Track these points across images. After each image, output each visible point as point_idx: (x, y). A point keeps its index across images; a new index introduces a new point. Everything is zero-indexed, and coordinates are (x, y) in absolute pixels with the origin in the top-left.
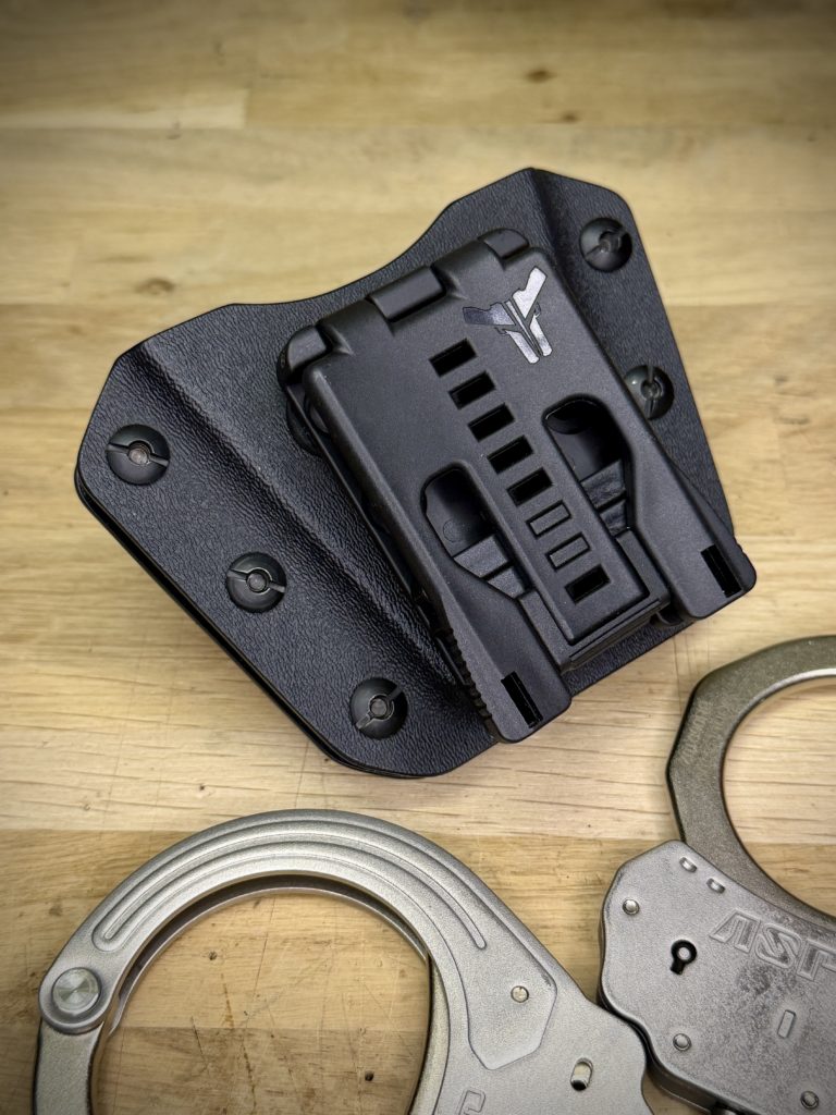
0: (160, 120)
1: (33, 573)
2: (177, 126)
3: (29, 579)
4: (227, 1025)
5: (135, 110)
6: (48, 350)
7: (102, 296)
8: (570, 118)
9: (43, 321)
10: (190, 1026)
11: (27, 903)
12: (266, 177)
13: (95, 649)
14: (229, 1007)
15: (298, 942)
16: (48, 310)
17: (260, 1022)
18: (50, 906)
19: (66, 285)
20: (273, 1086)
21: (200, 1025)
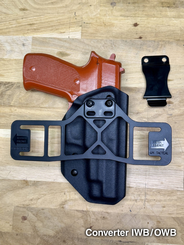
4: (87, 210)
10: (82, 210)
11: (61, 193)
14: (87, 208)
17: (91, 210)
18: (64, 193)
20: (92, 218)
21: (83, 210)
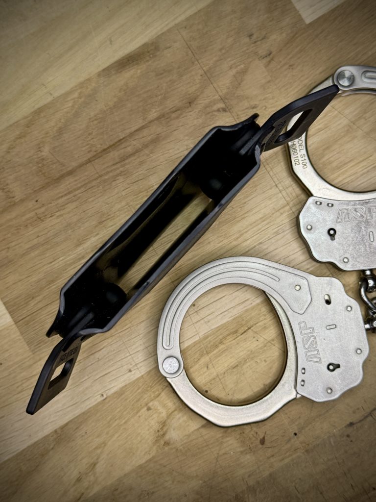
15: (228, 371)
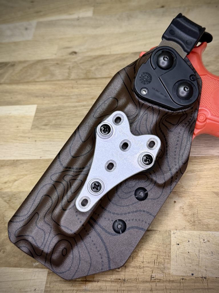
0: (75, 16)
1: (49, 112)
2: (79, 17)
3: (49, 114)
5: (70, 14)
6: (52, 68)
7: (63, 56)
8: (163, 7)
9: (51, 62)
12: (97, 27)
13: (60, 126)
16: (52, 60)
19: (56, 54)
